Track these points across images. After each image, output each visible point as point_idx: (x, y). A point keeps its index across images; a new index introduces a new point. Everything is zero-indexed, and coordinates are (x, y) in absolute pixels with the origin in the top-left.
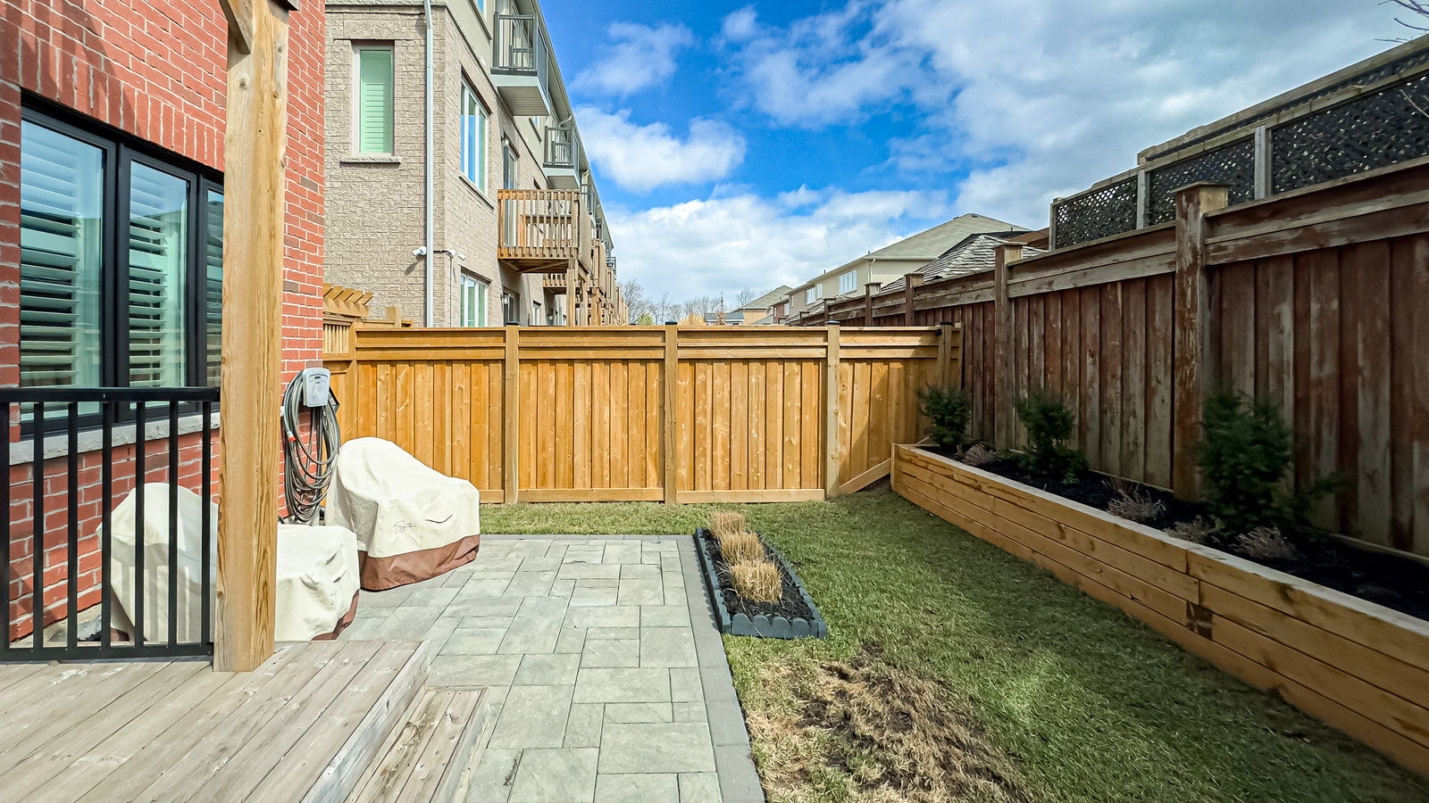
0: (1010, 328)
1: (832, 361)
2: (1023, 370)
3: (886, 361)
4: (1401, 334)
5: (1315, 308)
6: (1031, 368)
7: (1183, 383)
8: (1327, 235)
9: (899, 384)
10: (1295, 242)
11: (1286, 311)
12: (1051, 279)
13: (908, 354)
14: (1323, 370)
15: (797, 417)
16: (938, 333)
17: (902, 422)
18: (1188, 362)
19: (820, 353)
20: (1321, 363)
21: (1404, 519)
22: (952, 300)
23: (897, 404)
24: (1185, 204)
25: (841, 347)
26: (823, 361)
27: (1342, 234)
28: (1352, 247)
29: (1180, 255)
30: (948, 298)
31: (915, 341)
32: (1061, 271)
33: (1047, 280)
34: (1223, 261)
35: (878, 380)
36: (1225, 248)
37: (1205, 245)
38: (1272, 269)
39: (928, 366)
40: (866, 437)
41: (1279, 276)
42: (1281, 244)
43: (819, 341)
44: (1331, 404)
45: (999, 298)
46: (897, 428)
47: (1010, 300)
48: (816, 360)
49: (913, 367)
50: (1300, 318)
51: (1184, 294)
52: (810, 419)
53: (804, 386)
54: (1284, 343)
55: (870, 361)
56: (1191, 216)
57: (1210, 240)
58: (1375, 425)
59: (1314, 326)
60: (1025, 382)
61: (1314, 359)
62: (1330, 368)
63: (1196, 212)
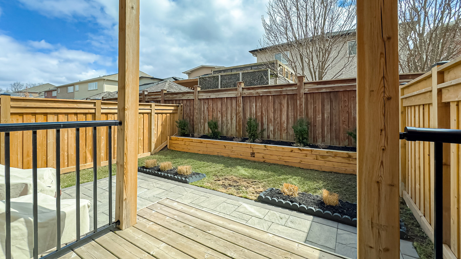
0: (198, 105)
1: (153, 114)
2: (202, 115)
3: (166, 113)
4: (268, 109)
5: (258, 104)
6: (204, 115)
7: (239, 117)
8: (260, 94)
9: (169, 120)
10: (256, 94)
11: (254, 105)
12: (210, 95)
13: (171, 111)
14: (259, 114)
15: (142, 131)
16: (178, 106)
17: (169, 130)
18: (240, 113)
19: (149, 111)
20: (259, 113)
21: (269, 135)
22: (179, 98)
23: (168, 125)
24: (239, 85)
25: (155, 110)
26: (150, 114)
27: (262, 94)
28: (263, 95)
29: (238, 94)
30: (178, 97)
31: (173, 108)
32: (212, 94)
33: (209, 95)
34: (245, 96)
35: (164, 119)
36: (245, 94)
37: (242, 93)
38: (252, 98)
39: (176, 115)
40: (161, 135)
41: (253, 99)
42: (254, 94)
43: (149, 107)
44: (260, 119)
45: (196, 99)
46: (168, 132)
47: (198, 99)
48: (148, 113)
49: (172, 115)
50: (256, 106)
51: (239, 101)
52: (146, 132)
53: (144, 121)
54: (254, 110)
55: (162, 113)
56: (240, 87)
57: (243, 92)
58: (265, 122)
59: (258, 107)
60: (203, 118)
61: (258, 112)
62: (260, 114)
63: (241, 86)
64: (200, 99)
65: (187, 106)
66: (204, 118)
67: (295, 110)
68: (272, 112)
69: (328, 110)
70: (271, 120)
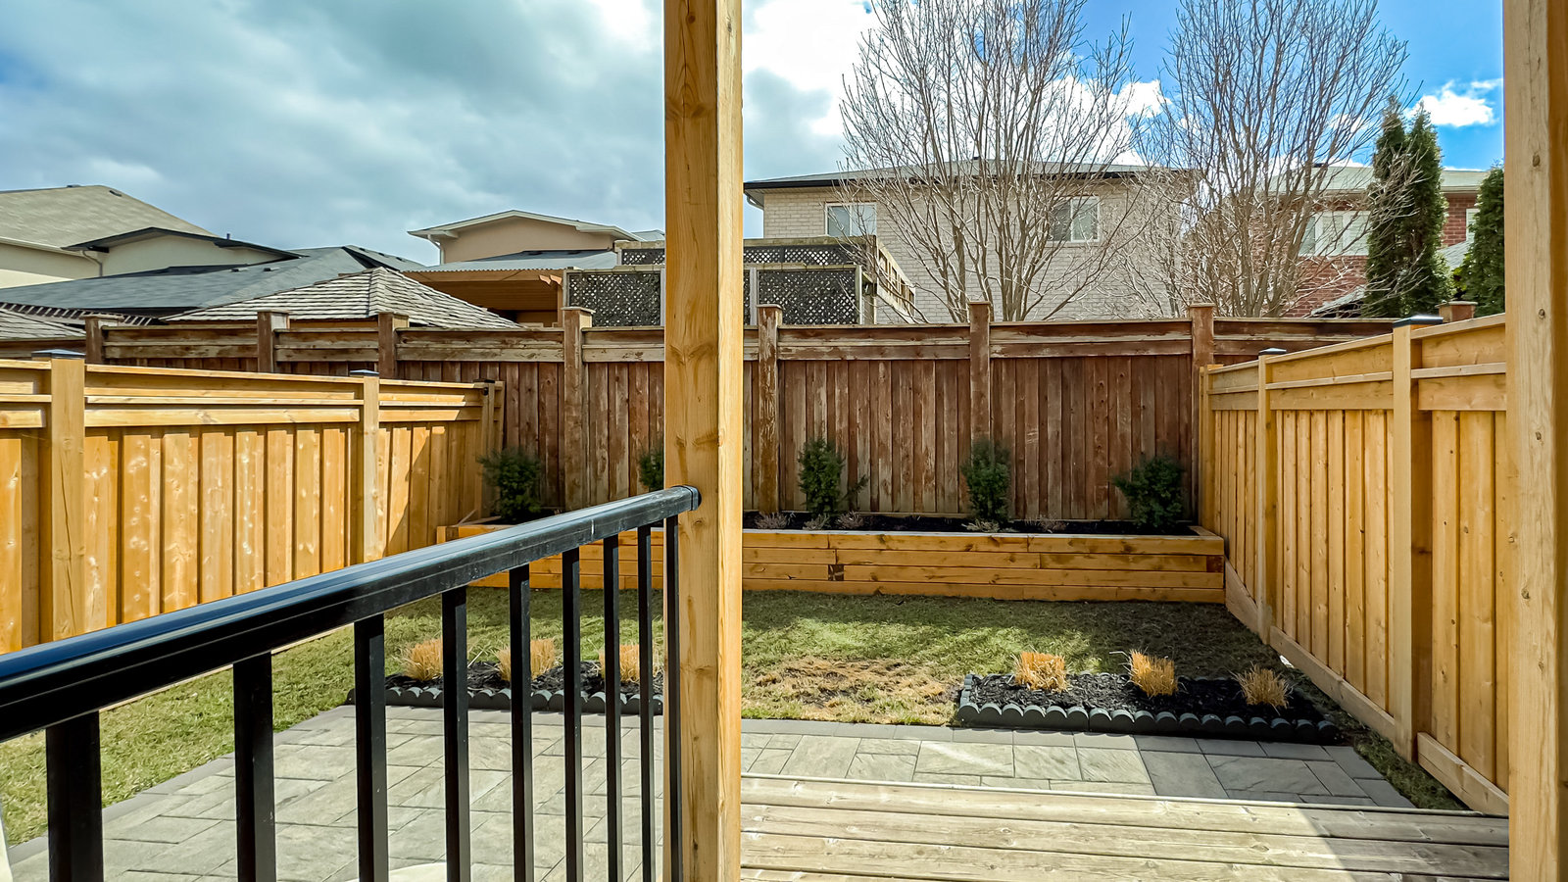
0: (584, 391)
1: (370, 427)
2: (600, 432)
3: (429, 425)
4: (874, 408)
5: (837, 391)
7: (765, 436)
8: (845, 353)
9: (442, 452)
10: (829, 354)
11: (823, 392)
13: (452, 416)
14: (841, 426)
15: (316, 511)
16: (486, 392)
18: (769, 422)
20: (841, 421)
21: (875, 497)
23: (440, 478)
24: (765, 316)
25: (381, 408)
27: (852, 354)
28: (856, 360)
29: (762, 350)
31: (459, 400)
33: (636, 351)
34: (789, 358)
35: (420, 450)
36: (790, 350)
37: (778, 346)
38: (815, 367)
39: (472, 430)
40: (405, 525)
41: (820, 371)
42: (822, 354)
43: (349, 398)
44: (845, 444)
45: (571, 362)
46: (440, 507)
47: (584, 363)
48: (343, 426)
49: (455, 432)
50: (830, 396)
51: (765, 377)
53: (327, 464)
54: (821, 410)
55: (411, 425)
56: (769, 325)
57: (780, 344)
58: (864, 452)
59: (837, 401)
61: (837, 420)
62: (845, 424)
63: (774, 323)
64: (591, 364)
65: (523, 390)
66: (612, 441)
67: (962, 413)
68: (887, 420)
69: (1058, 413)
70: (885, 448)
